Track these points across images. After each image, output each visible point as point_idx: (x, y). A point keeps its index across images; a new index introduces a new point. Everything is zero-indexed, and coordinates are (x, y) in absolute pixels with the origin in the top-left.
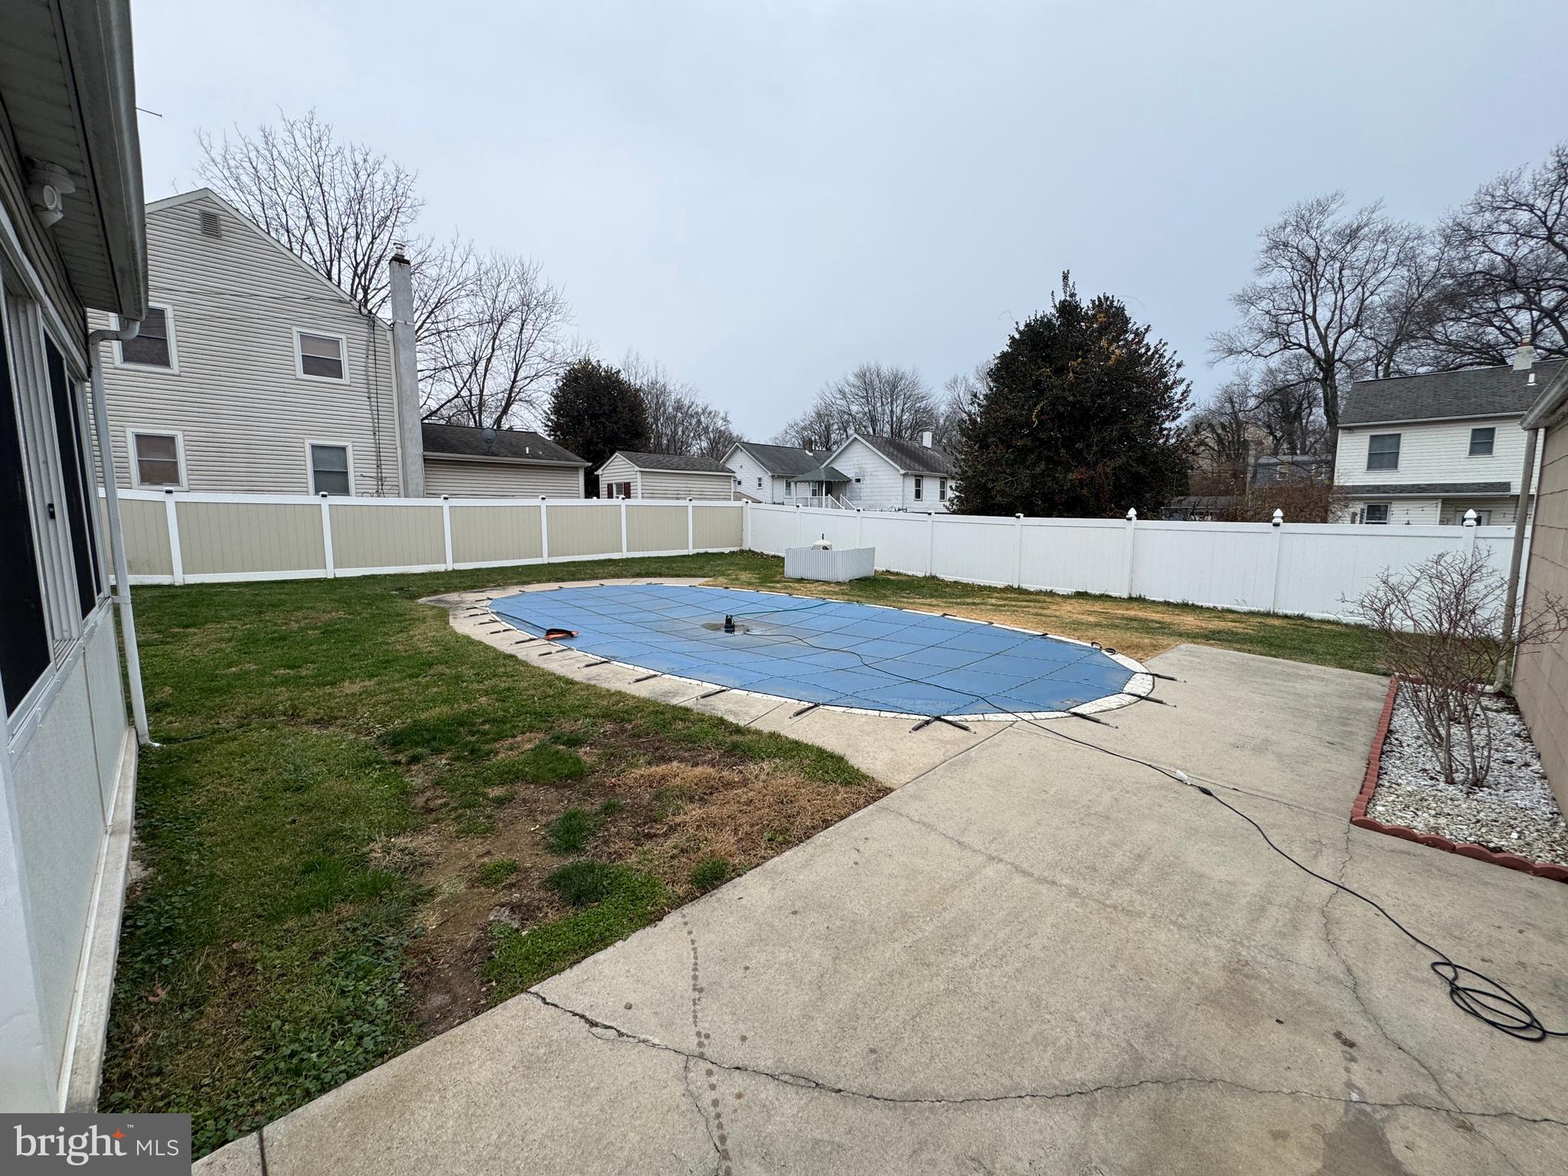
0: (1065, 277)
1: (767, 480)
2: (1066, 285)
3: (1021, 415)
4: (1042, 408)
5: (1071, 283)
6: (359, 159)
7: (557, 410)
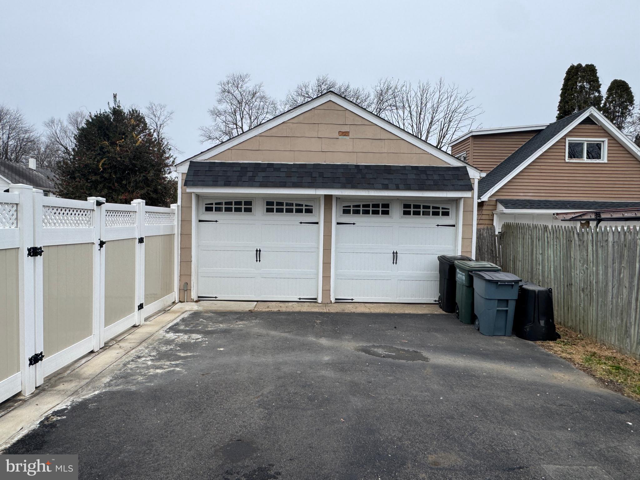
0: (115, 96)
2: (115, 101)
3: (94, 164)
4: (105, 161)
5: (118, 100)
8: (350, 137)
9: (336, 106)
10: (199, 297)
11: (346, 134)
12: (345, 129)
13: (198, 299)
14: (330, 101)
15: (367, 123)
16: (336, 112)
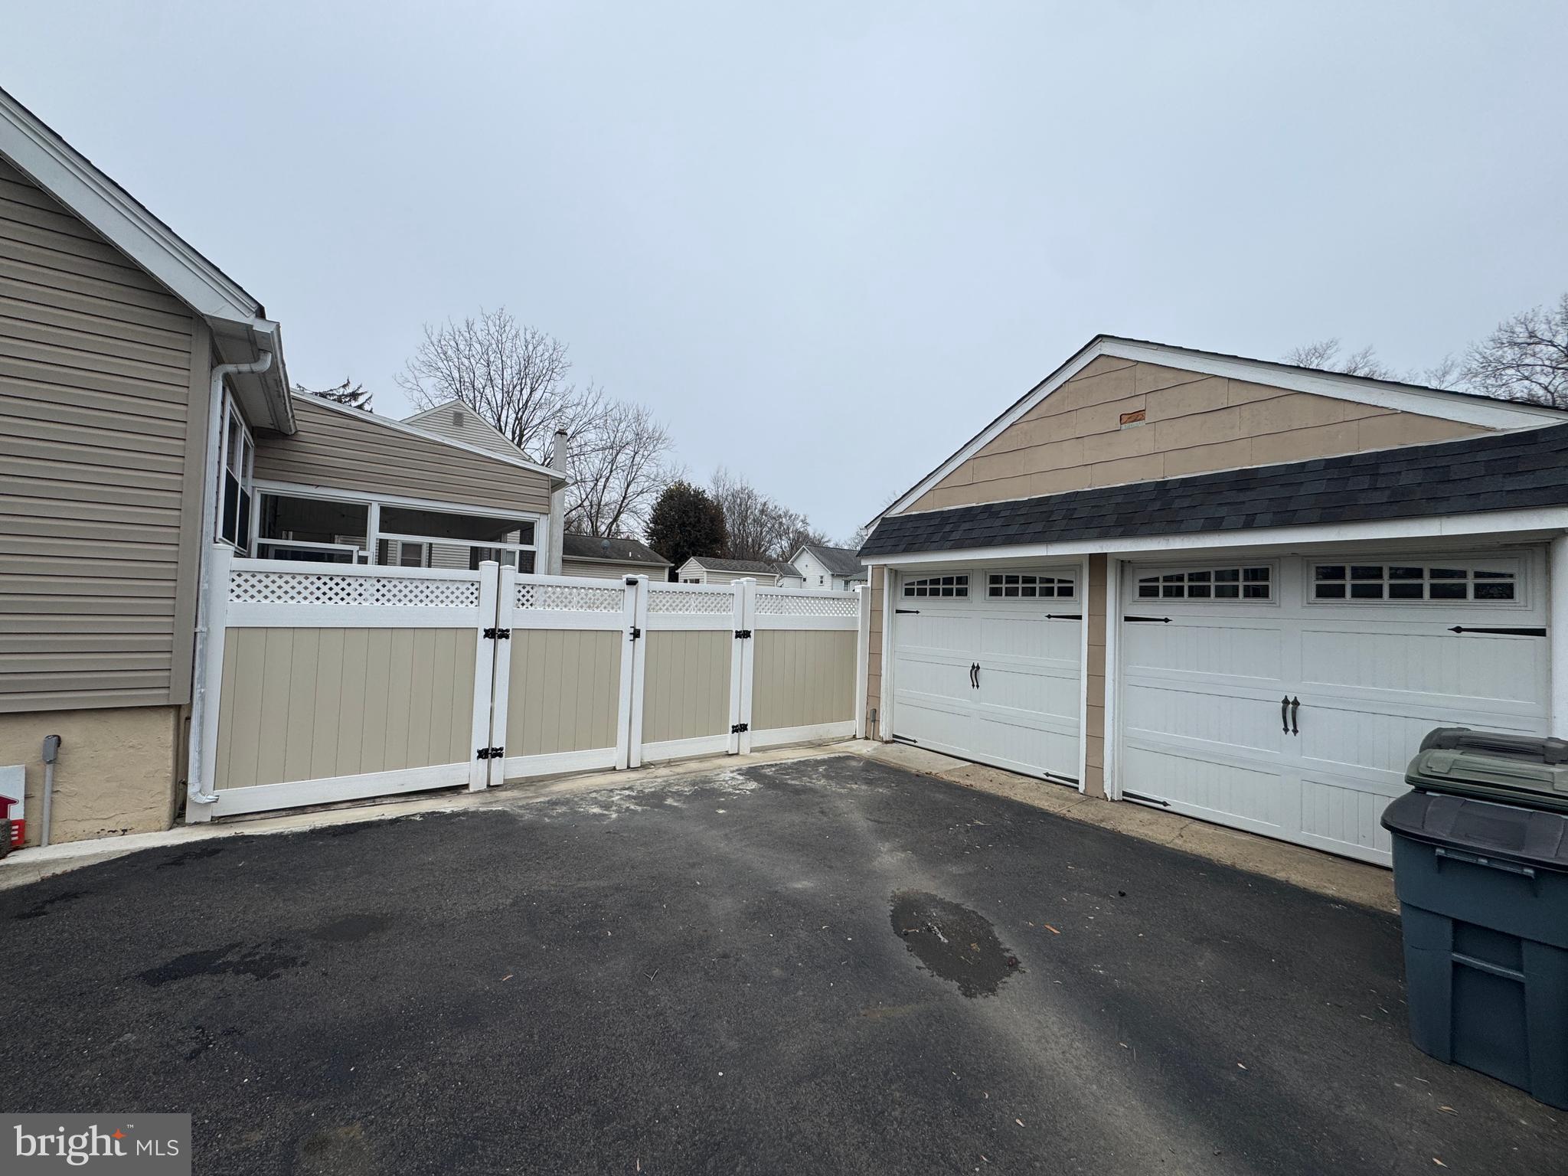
1: (828, 579)
6: (529, 337)
7: (655, 520)
8: (1147, 421)
9: (1115, 362)
10: (894, 736)
11: (1137, 416)
12: (1136, 405)
13: (892, 739)
14: (1100, 355)
15: (1188, 378)
16: (1114, 375)
